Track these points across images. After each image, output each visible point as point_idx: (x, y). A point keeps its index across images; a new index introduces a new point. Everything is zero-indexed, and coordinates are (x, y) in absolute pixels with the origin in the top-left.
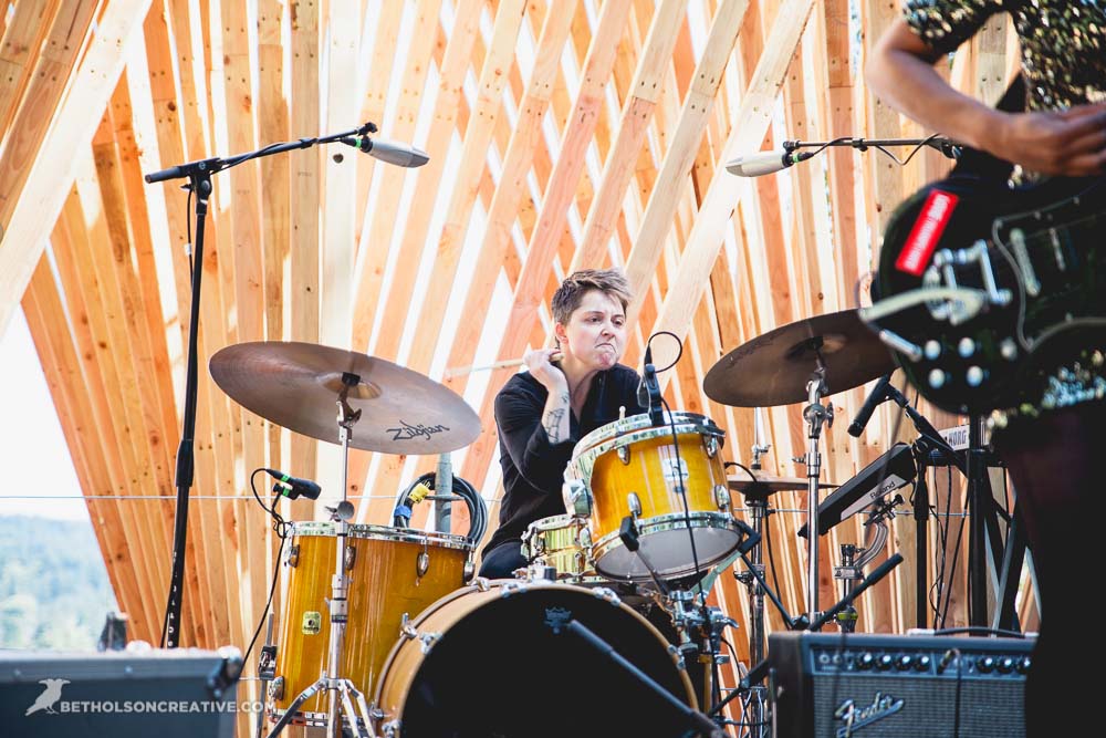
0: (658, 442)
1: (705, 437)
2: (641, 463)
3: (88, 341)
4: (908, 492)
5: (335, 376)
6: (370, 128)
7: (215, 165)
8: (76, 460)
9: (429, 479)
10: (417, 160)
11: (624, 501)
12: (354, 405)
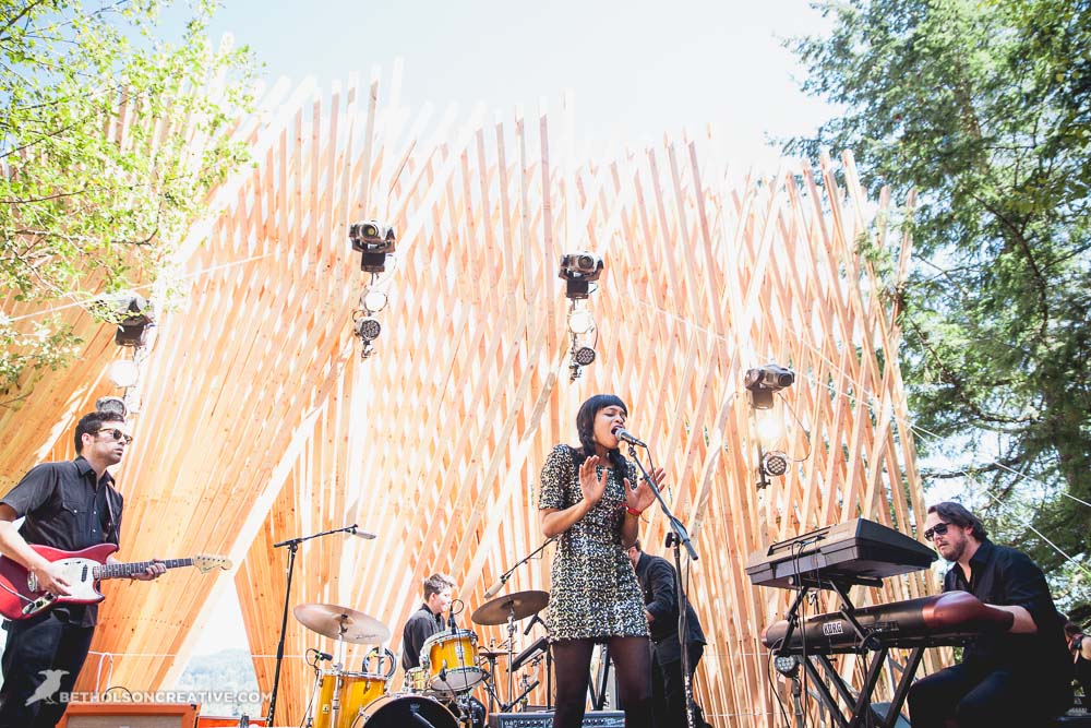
0: (454, 640)
1: (471, 638)
2: (448, 648)
3: (256, 593)
4: (545, 654)
5: (339, 615)
6: (356, 526)
7: (299, 541)
8: (249, 639)
9: (377, 649)
10: (372, 537)
11: (441, 662)
12: (345, 626)
